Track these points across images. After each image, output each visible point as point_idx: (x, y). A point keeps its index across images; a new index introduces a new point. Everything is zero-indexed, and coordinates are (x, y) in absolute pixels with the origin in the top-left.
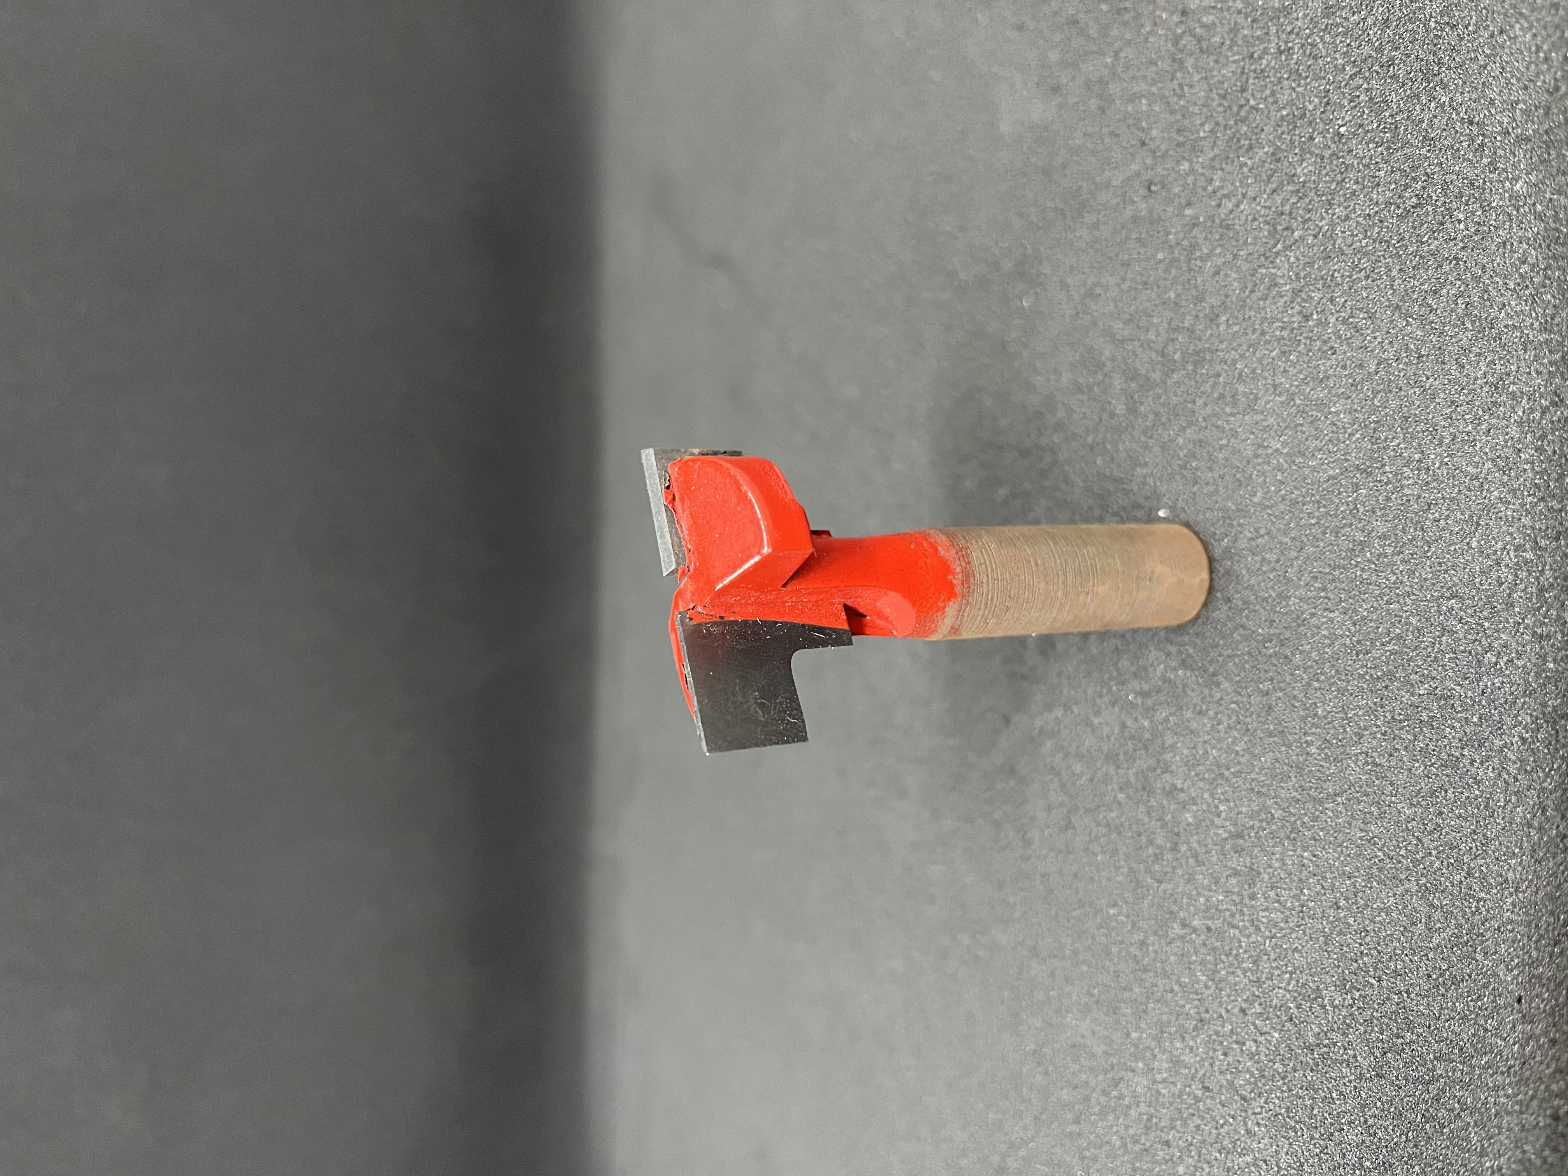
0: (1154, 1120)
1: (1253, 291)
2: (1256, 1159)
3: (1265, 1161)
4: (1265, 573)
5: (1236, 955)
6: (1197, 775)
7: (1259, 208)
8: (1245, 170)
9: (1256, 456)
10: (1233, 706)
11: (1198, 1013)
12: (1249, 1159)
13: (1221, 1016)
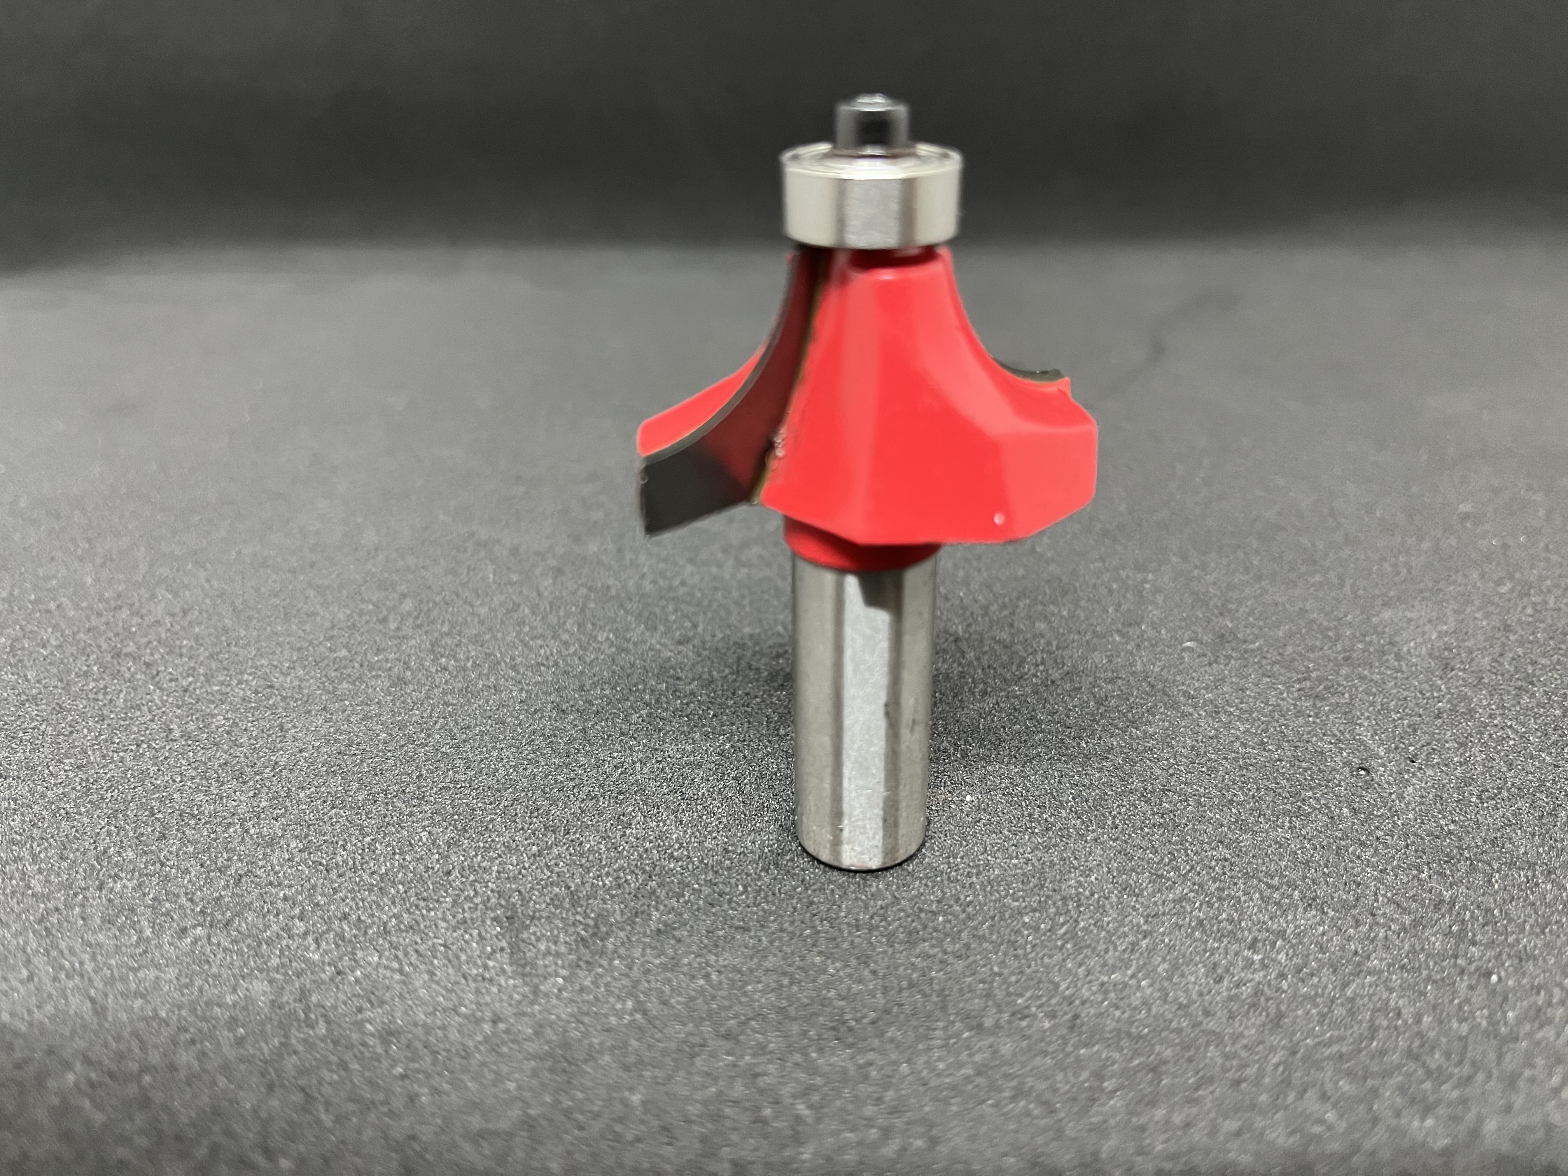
0: (192, 822)
1: (1269, 886)
2: (148, 940)
3: (145, 952)
4: (919, 917)
5: (417, 906)
6: (646, 850)
7: (1373, 889)
8: (1414, 872)
9: (1064, 899)
10: (740, 888)
11: (337, 865)
12: (148, 932)
13: (335, 891)
